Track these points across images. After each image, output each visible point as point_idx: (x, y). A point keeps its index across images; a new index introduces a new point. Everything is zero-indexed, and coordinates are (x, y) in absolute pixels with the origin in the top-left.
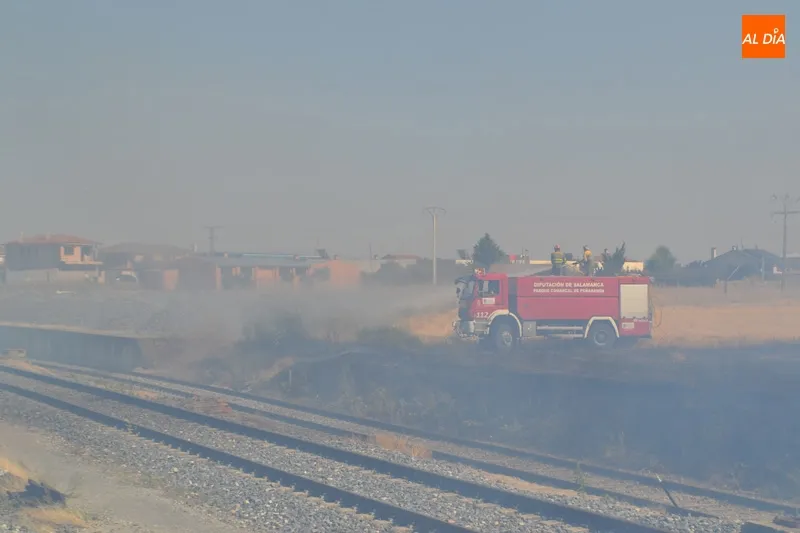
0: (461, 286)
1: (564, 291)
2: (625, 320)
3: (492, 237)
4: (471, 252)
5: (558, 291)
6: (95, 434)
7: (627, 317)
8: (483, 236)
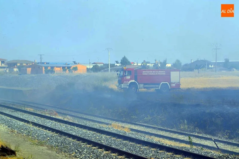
0: (119, 73)
1: (152, 74)
2: (172, 83)
3: (126, 57)
4: (120, 61)
5: (150, 74)
6: (17, 125)
7: (173, 82)
8: (124, 57)
